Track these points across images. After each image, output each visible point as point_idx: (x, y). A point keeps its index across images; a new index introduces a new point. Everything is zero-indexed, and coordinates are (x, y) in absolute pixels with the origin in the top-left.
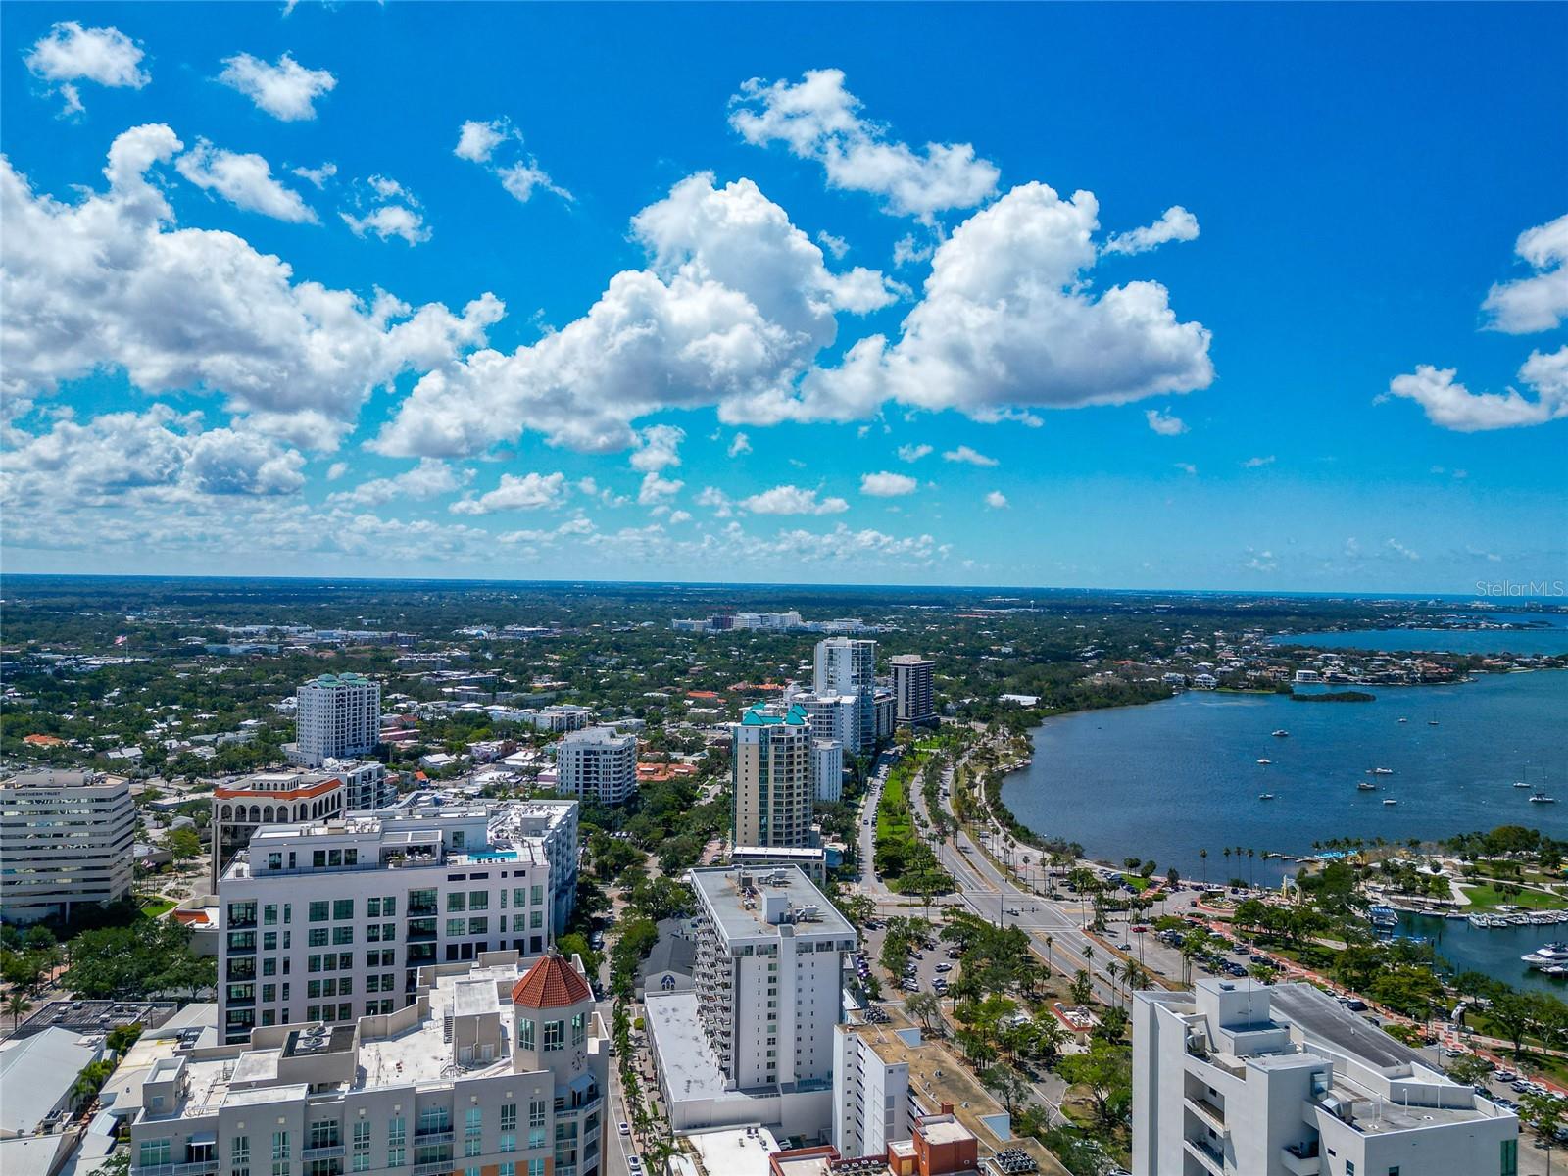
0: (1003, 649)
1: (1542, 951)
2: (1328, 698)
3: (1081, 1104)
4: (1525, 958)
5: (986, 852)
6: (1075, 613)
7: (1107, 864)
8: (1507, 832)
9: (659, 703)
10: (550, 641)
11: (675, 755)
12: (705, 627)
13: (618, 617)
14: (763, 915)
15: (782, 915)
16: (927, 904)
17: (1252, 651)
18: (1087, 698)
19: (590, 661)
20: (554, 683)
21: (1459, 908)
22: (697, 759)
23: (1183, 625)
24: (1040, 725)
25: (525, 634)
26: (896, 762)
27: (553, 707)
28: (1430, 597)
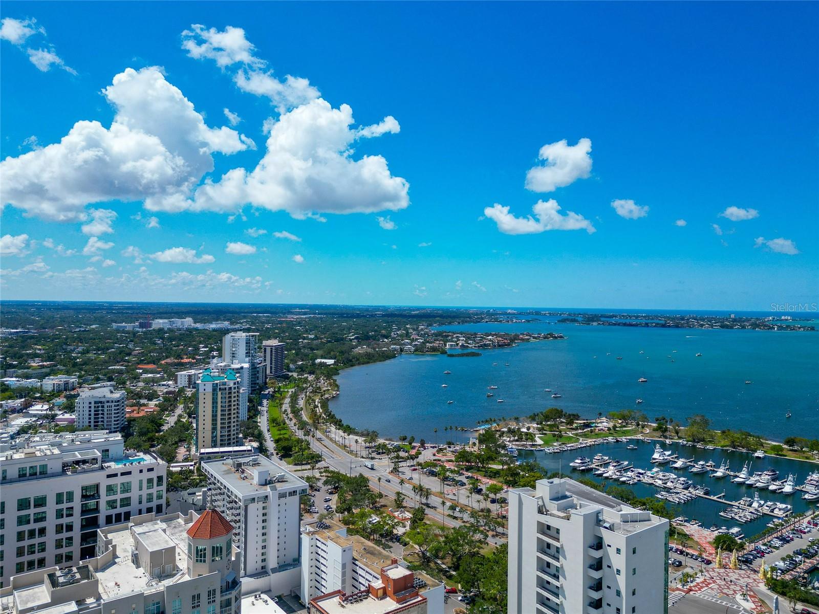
0: (310, 336)
1: (577, 461)
2: (462, 355)
3: (411, 555)
4: (571, 464)
5: (331, 439)
6: (339, 317)
7: (390, 440)
8: (552, 411)
9: (120, 372)
10: (32, 337)
11: (143, 401)
12: (134, 327)
13: (73, 323)
14: (256, 481)
15: (266, 480)
16: (313, 468)
17: (425, 334)
18: (358, 360)
19: (64, 349)
20: (45, 363)
21: (540, 445)
22: (157, 403)
23: (391, 322)
24: (338, 374)
25: (11, 334)
26: (272, 397)
27: (52, 377)
28: (491, 308)
